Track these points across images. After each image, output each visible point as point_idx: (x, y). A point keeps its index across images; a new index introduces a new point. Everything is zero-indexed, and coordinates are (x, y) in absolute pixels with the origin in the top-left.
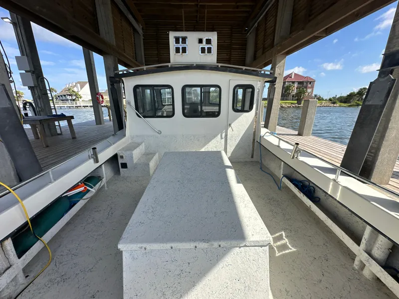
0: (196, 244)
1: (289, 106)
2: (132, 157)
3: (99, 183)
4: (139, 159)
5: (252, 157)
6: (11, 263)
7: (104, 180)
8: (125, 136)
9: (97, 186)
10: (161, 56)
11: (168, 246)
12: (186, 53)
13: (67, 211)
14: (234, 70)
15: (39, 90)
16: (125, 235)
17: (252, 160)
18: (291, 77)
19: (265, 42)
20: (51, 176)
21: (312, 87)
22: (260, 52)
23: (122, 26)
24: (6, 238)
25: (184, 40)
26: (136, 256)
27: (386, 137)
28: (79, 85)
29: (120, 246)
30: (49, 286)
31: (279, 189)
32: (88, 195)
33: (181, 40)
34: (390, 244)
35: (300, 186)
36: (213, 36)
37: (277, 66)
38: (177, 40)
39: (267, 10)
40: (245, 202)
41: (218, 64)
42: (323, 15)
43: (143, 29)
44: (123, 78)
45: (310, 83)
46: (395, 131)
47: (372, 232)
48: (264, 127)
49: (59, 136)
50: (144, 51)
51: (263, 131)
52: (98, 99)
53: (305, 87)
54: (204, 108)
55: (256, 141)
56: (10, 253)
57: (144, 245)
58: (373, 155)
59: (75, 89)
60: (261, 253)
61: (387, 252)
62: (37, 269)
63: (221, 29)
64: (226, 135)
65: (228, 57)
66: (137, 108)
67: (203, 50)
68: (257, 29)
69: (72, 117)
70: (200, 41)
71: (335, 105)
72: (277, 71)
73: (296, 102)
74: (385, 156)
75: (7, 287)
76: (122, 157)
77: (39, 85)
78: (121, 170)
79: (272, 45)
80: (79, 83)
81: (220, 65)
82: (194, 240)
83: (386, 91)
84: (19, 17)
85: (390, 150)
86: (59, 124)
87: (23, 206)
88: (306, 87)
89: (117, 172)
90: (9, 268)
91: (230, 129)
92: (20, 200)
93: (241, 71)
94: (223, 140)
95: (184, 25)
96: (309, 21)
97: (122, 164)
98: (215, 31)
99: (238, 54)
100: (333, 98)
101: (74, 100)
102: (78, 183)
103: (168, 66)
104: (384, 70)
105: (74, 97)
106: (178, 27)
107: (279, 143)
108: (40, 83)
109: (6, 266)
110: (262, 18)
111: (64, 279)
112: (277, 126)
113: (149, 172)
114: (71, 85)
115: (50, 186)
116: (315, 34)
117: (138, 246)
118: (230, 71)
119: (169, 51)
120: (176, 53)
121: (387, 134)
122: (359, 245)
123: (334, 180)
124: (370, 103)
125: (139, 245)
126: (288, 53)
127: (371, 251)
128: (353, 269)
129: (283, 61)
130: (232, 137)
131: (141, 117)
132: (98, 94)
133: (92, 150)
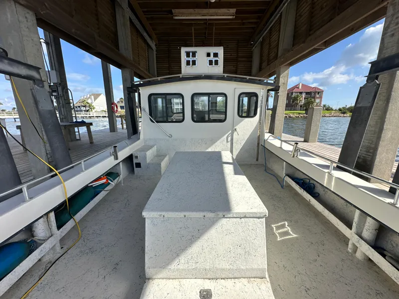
0: (205, 213)
1: (297, 116)
2: (146, 158)
3: (117, 178)
4: (152, 160)
5: (257, 160)
6: (53, 233)
7: (121, 176)
8: (139, 139)
9: (116, 180)
10: (172, 68)
11: (182, 214)
12: (195, 65)
13: (92, 199)
14: (239, 79)
15: (63, 100)
16: (147, 206)
17: (257, 163)
18: (298, 88)
19: (269, 55)
20: (83, 166)
21: (321, 98)
22: (264, 64)
23: (138, 43)
24: (51, 211)
25: (194, 54)
26: (156, 223)
27: (382, 137)
28: (93, 97)
29: (144, 214)
30: (81, 255)
31: (282, 187)
32: (108, 188)
33: (191, 54)
34: (376, 225)
35: (301, 183)
36: (220, 51)
37: (281, 76)
38: (188, 54)
39: (271, 26)
40: (247, 188)
41: (224, 75)
42: (321, 30)
43: (156, 45)
44: (140, 88)
45: (318, 94)
46: (390, 132)
47: (360, 215)
48: (269, 132)
49: (79, 141)
50: (157, 65)
51: (267, 136)
52: (113, 108)
53: (312, 97)
54: (211, 116)
55: (260, 145)
56: (53, 224)
57: (163, 213)
58: (371, 154)
59: (89, 101)
60: (259, 224)
61: (375, 232)
62: (69, 243)
63: (227, 44)
64: (232, 139)
65: (234, 69)
66: (151, 114)
67: (211, 63)
68: (262, 43)
69: (91, 124)
70: (208, 55)
71: (345, 115)
72: (282, 80)
73: (304, 112)
74: (383, 155)
75: (48, 253)
76: (137, 157)
77: (63, 95)
78: (136, 169)
79: (276, 57)
80: (93, 95)
81: (226, 75)
82: (203, 211)
83: (373, 94)
84: (51, 35)
85: (387, 150)
86: (78, 130)
87: (64, 186)
88: (314, 98)
89: (132, 171)
90: (51, 237)
91: (235, 133)
92: (62, 181)
93: (245, 80)
94: (229, 143)
95: (194, 40)
96: (310, 35)
97: (136, 163)
98: (223, 46)
99: (244, 66)
100: (343, 108)
101: (88, 111)
102: (101, 176)
103: (179, 76)
104: (371, 75)
105: (87, 109)
106: (188, 42)
107: (281, 145)
108: (64, 93)
109: (48, 235)
110: (267, 33)
111: (92, 251)
112: (283, 134)
113: (160, 171)
114: (85, 97)
115: (82, 174)
116: (315, 46)
117: (158, 214)
118: (235, 81)
119: (181, 64)
120: (187, 65)
121: (383, 135)
122: (351, 229)
123: (329, 173)
124: (360, 105)
125: (160, 213)
126: (292, 64)
127: (361, 233)
128: (348, 252)
129: (286, 72)
130: (238, 141)
131: (154, 122)
132: (113, 103)
133: (113, 148)
